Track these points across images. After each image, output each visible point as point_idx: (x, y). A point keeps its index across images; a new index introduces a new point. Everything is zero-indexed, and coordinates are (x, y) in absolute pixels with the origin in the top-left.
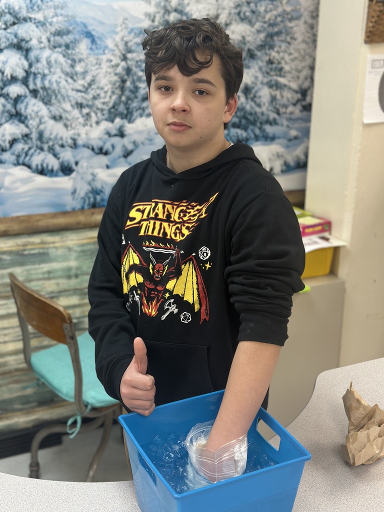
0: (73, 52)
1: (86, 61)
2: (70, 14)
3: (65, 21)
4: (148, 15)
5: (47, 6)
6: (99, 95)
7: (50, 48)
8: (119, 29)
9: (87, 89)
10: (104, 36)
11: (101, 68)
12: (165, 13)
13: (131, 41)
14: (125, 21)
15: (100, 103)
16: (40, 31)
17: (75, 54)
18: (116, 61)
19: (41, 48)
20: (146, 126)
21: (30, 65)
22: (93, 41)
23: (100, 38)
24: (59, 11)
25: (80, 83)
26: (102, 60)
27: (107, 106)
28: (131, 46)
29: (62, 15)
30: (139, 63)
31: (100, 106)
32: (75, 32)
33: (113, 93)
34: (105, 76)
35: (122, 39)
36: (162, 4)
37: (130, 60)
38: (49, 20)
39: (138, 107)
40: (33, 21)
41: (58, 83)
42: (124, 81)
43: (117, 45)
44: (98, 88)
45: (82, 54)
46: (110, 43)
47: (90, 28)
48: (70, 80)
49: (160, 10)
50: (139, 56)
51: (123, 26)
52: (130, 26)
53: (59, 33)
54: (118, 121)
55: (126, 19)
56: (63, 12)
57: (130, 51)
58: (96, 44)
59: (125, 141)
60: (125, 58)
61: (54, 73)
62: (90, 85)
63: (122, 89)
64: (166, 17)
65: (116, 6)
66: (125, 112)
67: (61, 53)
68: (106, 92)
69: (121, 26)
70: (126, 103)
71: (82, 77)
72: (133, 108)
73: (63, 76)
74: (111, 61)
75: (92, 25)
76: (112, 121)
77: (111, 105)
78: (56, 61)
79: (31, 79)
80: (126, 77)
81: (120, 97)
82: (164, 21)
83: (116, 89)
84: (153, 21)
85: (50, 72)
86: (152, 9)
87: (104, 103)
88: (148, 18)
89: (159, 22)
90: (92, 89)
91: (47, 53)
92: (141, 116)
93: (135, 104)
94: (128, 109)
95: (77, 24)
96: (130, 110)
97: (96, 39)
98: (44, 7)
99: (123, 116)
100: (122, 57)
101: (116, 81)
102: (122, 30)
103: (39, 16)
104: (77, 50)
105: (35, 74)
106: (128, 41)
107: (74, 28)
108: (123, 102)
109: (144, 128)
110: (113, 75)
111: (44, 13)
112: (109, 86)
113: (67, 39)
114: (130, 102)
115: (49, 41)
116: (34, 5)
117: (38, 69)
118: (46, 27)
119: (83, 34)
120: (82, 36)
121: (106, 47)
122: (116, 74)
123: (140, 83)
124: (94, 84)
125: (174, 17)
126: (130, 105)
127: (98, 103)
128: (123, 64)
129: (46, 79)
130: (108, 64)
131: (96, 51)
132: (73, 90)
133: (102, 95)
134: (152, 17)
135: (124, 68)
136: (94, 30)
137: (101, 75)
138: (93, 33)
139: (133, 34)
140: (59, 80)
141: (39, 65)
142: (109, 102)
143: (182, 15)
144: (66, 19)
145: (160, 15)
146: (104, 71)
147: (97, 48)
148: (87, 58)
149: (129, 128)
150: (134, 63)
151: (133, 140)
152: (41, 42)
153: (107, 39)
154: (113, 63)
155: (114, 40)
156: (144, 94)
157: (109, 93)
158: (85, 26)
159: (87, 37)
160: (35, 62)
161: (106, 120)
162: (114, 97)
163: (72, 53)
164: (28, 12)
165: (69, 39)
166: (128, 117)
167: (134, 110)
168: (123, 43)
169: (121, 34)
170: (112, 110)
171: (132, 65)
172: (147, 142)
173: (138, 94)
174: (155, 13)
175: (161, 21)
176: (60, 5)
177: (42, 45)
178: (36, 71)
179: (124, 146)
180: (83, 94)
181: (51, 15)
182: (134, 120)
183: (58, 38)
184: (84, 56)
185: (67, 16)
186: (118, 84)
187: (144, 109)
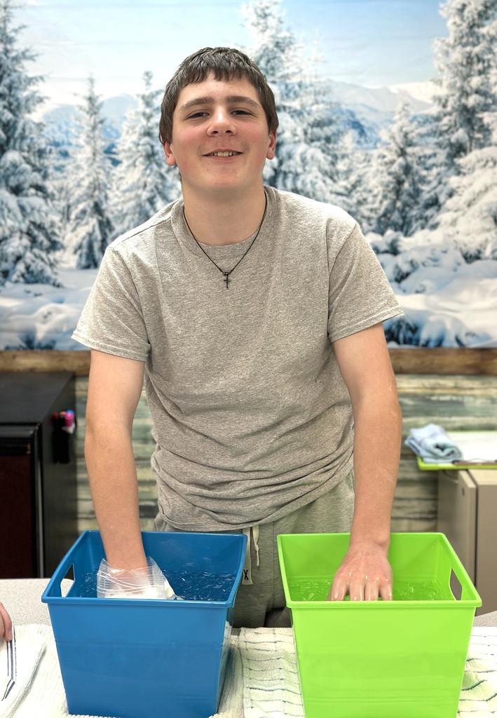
0: (335, 146)
1: (351, 157)
2: (334, 100)
3: (327, 109)
4: (438, 99)
5: (306, 92)
6: (365, 200)
7: (306, 142)
8: (397, 117)
9: (350, 192)
10: (377, 126)
11: (371, 166)
12: (461, 96)
13: (412, 131)
14: (406, 108)
15: (367, 209)
16: (296, 122)
17: (337, 149)
18: (390, 156)
19: (295, 142)
20: (429, 240)
21: (281, 163)
22: (362, 132)
23: (371, 129)
24: (320, 98)
25: (342, 184)
26: (372, 156)
27: (376, 213)
28: (413, 138)
29: (323, 102)
30: (422, 159)
31: (367, 213)
32: (338, 122)
33: (385, 197)
34: (375, 176)
35: (401, 130)
36: (459, 84)
37: (411, 156)
38: (308, 109)
39: (418, 216)
40: (288, 110)
41: (313, 184)
42: (400, 183)
43: (393, 138)
44: (365, 190)
45: (346, 149)
46: (384, 136)
47: (358, 117)
48: (329, 181)
49: (453, 92)
50: (422, 150)
51: (403, 113)
52: (413, 113)
53: (319, 124)
54: (390, 233)
55: (407, 105)
56: (325, 99)
57: (410, 144)
58: (366, 136)
59: (399, 260)
60: (403, 153)
61: (310, 172)
62: (354, 187)
63: (398, 192)
64: (463, 101)
65: (394, 89)
66: (400, 222)
67: (319, 147)
68: (375, 196)
69: (400, 113)
70: (402, 211)
71: (344, 177)
72: (412, 217)
73: (320, 175)
74: (384, 157)
75: (361, 113)
76: (382, 234)
77: (381, 212)
78: (312, 158)
79: (280, 179)
80: (403, 177)
81: (394, 202)
82: (459, 106)
83: (390, 192)
84: (444, 106)
85: (305, 170)
86: (443, 91)
87: (372, 210)
88: (437, 103)
89: (453, 108)
90: (357, 192)
91: (302, 147)
92: (423, 228)
93: (414, 212)
94: (404, 218)
95: (342, 113)
96: (407, 220)
97: (366, 130)
98: (301, 93)
99: (398, 227)
100: (399, 151)
101: (390, 182)
102: (400, 119)
103: (296, 104)
104: (341, 144)
105: (285, 174)
106: (408, 131)
107: (338, 118)
108: (398, 209)
109: (427, 244)
110: (385, 174)
111: (301, 100)
112: (380, 189)
113: (328, 131)
114: (407, 209)
115: (305, 133)
116: (290, 91)
117: (289, 166)
118: (304, 117)
119: (349, 124)
120: (347, 127)
121: (379, 140)
122: (390, 174)
123: (422, 185)
124: (360, 185)
125: (475, 100)
126: (407, 213)
127: (364, 210)
128: (401, 160)
129: (298, 180)
130: (380, 161)
131: (365, 145)
132: (331, 192)
133: (370, 199)
134: (443, 101)
135: (401, 166)
136: (364, 119)
137: (370, 174)
138: (363, 123)
139: (415, 123)
140: (315, 180)
141: (291, 162)
142: (379, 209)
143: (486, 98)
144: (328, 107)
145: (455, 98)
146: (374, 169)
147: (366, 141)
148: (353, 154)
149: (405, 243)
150: (415, 160)
151: (409, 259)
152: (295, 135)
153: (380, 129)
154: (386, 160)
155: (390, 131)
156: (429, 199)
157: (380, 197)
158: (352, 114)
159: (354, 127)
160: (287, 158)
161: (374, 231)
162: (386, 203)
163: (333, 148)
164: (282, 99)
165: (331, 130)
166: (405, 229)
167: (413, 219)
168: (402, 134)
169: (400, 124)
170: (383, 219)
171: (412, 162)
172: (431, 263)
173: (418, 199)
174: (448, 96)
175: (456, 106)
176: (322, 91)
177: (297, 138)
178: (287, 170)
179: (397, 267)
180: (344, 198)
181: (310, 102)
182: (413, 232)
183: (317, 130)
184: (349, 151)
185: (330, 103)
186: (392, 186)
187: (426, 219)
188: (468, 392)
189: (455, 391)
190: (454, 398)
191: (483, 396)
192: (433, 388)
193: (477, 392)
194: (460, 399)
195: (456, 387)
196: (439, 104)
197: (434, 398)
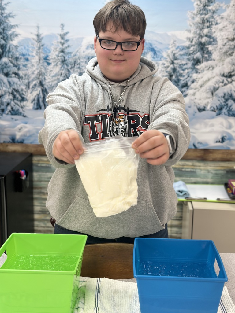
4: (189, 39)
8: (170, 47)
12: (199, 37)
13: (177, 53)
14: (175, 42)
18: (167, 64)
22: (155, 53)
23: (159, 52)
26: (159, 64)
28: (177, 56)
30: (181, 66)
34: (160, 73)
35: (172, 52)
36: (198, 32)
37: (176, 64)
42: (171, 76)
43: (168, 56)
46: (165, 55)
47: (154, 46)
49: (196, 36)
50: (181, 62)
51: (173, 45)
52: (177, 45)
55: (175, 41)
57: (176, 59)
58: (157, 55)
60: (173, 63)
64: (200, 40)
65: (169, 34)
69: (172, 45)
74: (164, 64)
75: (155, 44)
80: (173, 73)
82: (198, 42)
84: (191, 42)
86: (191, 35)
89: (195, 43)
95: (147, 44)
97: (157, 52)
100: (171, 62)
101: (167, 76)
102: (172, 47)
106: (175, 53)
110: (165, 72)
119: (149, 49)
121: (162, 57)
122: (167, 72)
123: (181, 77)
125: (205, 39)
128: (172, 66)
130: (163, 66)
131: (156, 59)
134: (191, 40)
135: (172, 69)
136: (156, 47)
138: (155, 49)
139: (179, 49)
143: (210, 38)
145: (197, 38)
146: (160, 69)
147: (157, 57)
150: (178, 66)
153: (163, 52)
154: (165, 66)
155: (167, 52)
156: (183, 84)
158: (151, 45)
159: (151, 51)
168: (172, 54)
169: (172, 49)
171: (177, 67)
173: (179, 84)
174: (193, 37)
175: (197, 42)
188: (198, 168)
189: (192, 167)
190: (192, 170)
191: (204, 169)
192: (183, 165)
193: (202, 168)
194: (194, 170)
195: (193, 165)
196: (189, 41)
197: (183, 170)
